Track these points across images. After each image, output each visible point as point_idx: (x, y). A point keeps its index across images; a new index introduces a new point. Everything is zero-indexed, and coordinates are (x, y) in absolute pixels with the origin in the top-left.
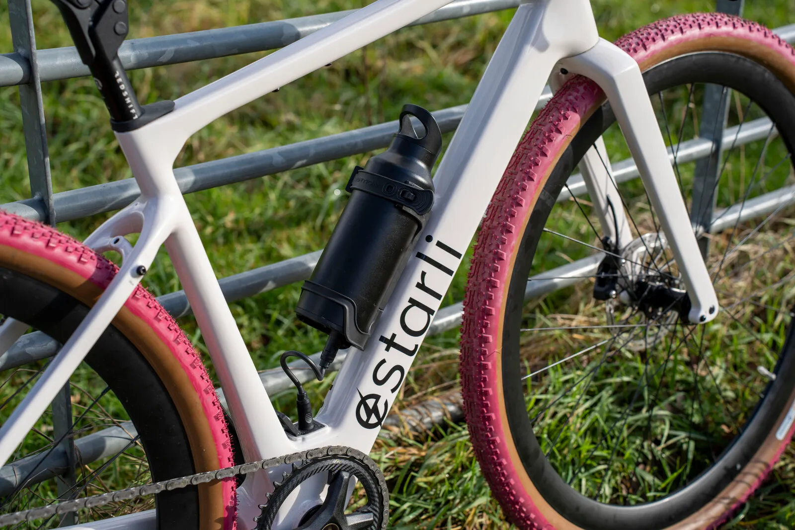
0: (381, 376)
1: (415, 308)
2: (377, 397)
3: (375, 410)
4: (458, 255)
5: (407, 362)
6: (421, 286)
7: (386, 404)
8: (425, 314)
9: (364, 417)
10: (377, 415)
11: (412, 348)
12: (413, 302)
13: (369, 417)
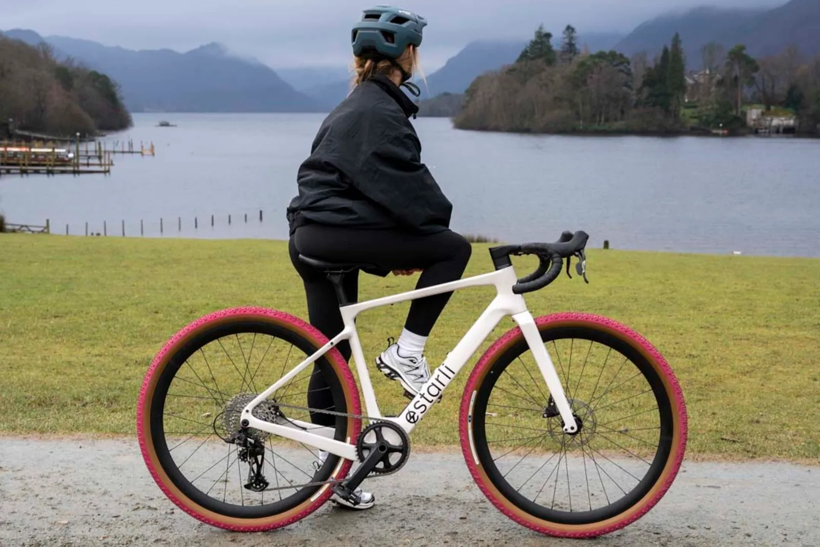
0: (417, 406)
1: (433, 387)
2: (415, 413)
3: (413, 417)
4: (454, 373)
5: (428, 405)
6: (437, 380)
7: (418, 417)
8: (437, 390)
9: (409, 418)
10: (410, 415)
11: (430, 400)
12: (433, 384)
13: (410, 419)
